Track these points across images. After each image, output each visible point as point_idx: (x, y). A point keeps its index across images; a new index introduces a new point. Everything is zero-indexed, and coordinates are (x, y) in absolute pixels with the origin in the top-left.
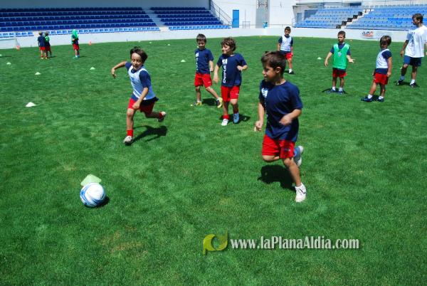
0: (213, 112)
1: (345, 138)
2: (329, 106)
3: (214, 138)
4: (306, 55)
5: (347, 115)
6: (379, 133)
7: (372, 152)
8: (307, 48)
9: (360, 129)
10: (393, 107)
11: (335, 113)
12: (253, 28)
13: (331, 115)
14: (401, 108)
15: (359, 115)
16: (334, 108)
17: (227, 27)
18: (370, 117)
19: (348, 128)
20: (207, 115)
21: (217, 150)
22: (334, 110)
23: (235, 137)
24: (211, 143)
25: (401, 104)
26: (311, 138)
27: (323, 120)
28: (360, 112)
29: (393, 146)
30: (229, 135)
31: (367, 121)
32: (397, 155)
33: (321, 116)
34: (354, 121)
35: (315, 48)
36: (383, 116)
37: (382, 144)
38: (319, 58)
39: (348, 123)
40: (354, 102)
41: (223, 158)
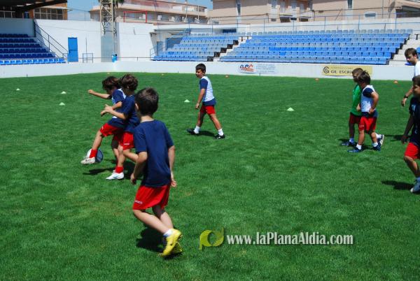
0: (37, 185)
1: (222, 207)
2: (200, 165)
3: (39, 224)
4: (170, 97)
5: (225, 176)
6: (264, 197)
7: (257, 223)
8: (170, 88)
9: (242, 194)
10: (280, 160)
11: (209, 174)
12: (98, 61)
13: (204, 177)
14: (290, 161)
15: (238, 174)
16: (207, 167)
17: (61, 60)
18: (253, 176)
19: (225, 194)
20: (28, 191)
21: (43, 242)
22: (208, 170)
23: (71, 219)
24: (34, 233)
25: (290, 156)
26: (177, 212)
27: (193, 185)
28: (241, 170)
29: (282, 212)
30: (61, 217)
31: (249, 182)
32: (288, 224)
33: (190, 179)
34: (232, 183)
35: (182, 88)
36: (268, 174)
37: (269, 212)
38: (187, 101)
39: (226, 186)
40: (233, 157)
41: (52, 254)
